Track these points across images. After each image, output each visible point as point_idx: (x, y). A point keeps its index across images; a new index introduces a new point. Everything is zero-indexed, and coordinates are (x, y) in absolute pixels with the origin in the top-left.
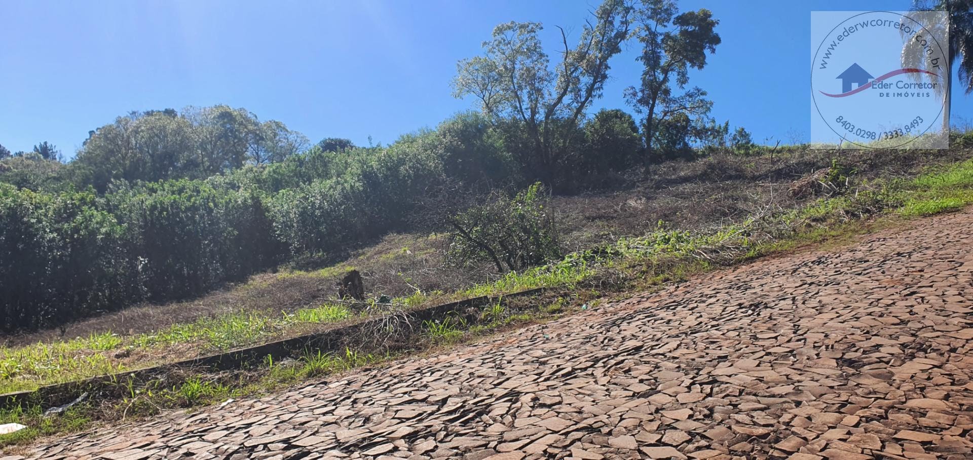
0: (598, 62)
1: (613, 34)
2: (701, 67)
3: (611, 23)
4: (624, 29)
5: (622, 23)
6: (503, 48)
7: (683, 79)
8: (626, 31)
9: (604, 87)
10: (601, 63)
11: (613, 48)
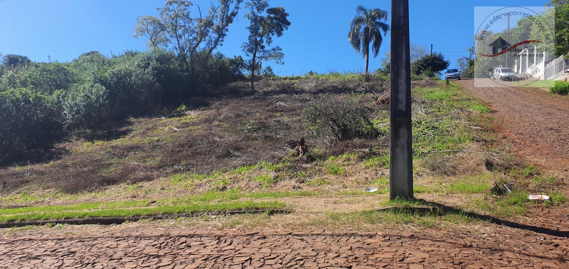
0: (222, 27)
1: (229, 14)
2: (278, 36)
3: (228, 7)
4: (236, 11)
5: (236, 8)
6: (168, 12)
7: (269, 41)
8: (237, 12)
9: (224, 40)
10: (223, 28)
11: (229, 20)
